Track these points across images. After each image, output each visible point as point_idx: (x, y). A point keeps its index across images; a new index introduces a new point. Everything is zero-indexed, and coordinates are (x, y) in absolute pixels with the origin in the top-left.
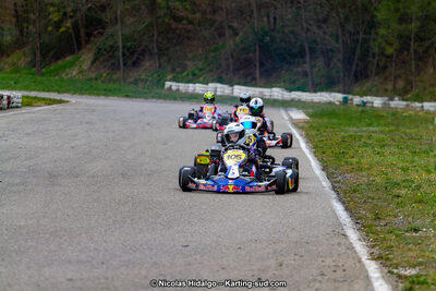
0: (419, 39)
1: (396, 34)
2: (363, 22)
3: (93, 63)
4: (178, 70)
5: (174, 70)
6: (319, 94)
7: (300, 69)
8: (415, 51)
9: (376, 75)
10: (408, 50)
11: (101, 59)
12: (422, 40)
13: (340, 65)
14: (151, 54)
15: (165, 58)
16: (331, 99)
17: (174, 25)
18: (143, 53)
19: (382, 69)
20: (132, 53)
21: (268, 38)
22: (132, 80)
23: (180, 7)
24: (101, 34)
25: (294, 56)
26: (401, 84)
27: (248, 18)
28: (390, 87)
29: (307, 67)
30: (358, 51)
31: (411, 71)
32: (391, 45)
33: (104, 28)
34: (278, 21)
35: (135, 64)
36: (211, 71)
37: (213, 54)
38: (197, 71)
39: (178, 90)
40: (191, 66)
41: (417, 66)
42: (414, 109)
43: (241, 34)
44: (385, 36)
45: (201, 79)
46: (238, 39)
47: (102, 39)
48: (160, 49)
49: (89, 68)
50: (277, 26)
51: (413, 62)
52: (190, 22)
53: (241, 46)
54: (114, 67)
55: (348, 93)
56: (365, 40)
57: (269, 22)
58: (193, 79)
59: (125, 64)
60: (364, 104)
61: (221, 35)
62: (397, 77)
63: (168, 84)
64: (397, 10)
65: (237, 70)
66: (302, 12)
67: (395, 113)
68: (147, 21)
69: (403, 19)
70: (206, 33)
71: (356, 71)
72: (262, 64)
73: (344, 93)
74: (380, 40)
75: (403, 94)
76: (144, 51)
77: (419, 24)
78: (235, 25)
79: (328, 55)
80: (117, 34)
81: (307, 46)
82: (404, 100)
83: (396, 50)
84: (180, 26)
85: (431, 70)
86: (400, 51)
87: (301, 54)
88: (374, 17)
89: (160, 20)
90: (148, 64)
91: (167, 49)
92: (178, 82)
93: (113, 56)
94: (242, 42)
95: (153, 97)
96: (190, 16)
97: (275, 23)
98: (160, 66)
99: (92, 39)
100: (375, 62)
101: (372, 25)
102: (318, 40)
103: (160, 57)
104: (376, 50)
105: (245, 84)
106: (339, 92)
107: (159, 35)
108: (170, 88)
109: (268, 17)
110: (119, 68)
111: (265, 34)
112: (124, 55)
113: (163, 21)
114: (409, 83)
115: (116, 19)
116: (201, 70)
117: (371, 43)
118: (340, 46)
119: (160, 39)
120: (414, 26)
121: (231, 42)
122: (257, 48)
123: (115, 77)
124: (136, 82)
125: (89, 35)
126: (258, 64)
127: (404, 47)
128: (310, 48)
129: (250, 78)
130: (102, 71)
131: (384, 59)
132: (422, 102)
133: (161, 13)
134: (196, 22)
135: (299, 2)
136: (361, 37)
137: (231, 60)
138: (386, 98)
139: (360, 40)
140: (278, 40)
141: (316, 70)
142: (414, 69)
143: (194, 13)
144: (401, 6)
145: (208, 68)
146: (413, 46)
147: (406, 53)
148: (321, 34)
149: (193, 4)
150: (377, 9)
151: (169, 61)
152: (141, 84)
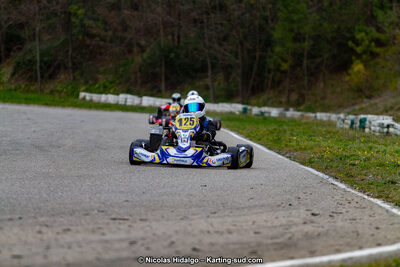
0: (312, 56)
1: (290, 51)
2: (261, 41)
3: (13, 75)
4: (91, 82)
5: (86, 82)
6: (220, 105)
7: (201, 83)
8: (307, 67)
9: (273, 88)
10: (301, 65)
11: (20, 72)
12: (314, 57)
13: (239, 79)
14: (66, 68)
15: (77, 73)
16: (232, 110)
17: (88, 42)
18: (58, 67)
19: (277, 84)
20: (49, 67)
21: (172, 55)
22: (48, 91)
23: (94, 25)
24: (20, 49)
25: (196, 71)
26: (294, 97)
27: (155, 36)
28: (284, 100)
29: (208, 81)
30: (255, 67)
31: (303, 86)
32: (285, 61)
33: (22, 44)
34: (182, 39)
35: (52, 77)
36: (120, 83)
37: (122, 69)
38: (107, 84)
39: (91, 100)
40: (102, 80)
41: (309, 81)
42: (308, 118)
43: (148, 50)
44: (281, 53)
45: (112, 91)
46: (145, 55)
47: (21, 54)
48: (74, 64)
49: (9, 80)
50: (182, 44)
51: (306, 78)
52: (105, 41)
53: (149, 61)
54: (32, 79)
55: (247, 104)
56: (261, 57)
57: (173, 39)
58: (105, 90)
59: (42, 77)
60: (262, 113)
61: (130, 52)
62: (291, 91)
63: (82, 95)
64: (292, 30)
65: (144, 83)
66: (206, 31)
67: (292, 120)
68: (62, 38)
69: (299, 38)
70: (117, 50)
71: (253, 86)
72: (167, 79)
73: (243, 103)
74: (275, 57)
75: (297, 106)
76: (59, 64)
77: (311, 43)
78: (143, 43)
79: (227, 70)
80: (36, 49)
81: (209, 61)
82: (298, 111)
83: (291, 67)
84: (94, 43)
85: (322, 85)
86: (293, 67)
87: (203, 69)
89: (74, 38)
90: (63, 77)
91: (81, 64)
92: (91, 92)
93: (31, 70)
94: (149, 58)
95: (69, 106)
96: (103, 33)
97: (179, 42)
98: (74, 79)
99: (12, 53)
100: (271, 76)
101: (268, 43)
102: (219, 56)
103: (73, 72)
104: (272, 66)
105: (152, 95)
106: (238, 103)
107: (73, 50)
108: (84, 98)
109: (173, 35)
110: (36, 80)
111: (171, 51)
112: (41, 68)
113: (77, 39)
115: (34, 35)
116: (111, 83)
117: (268, 60)
118: (239, 61)
119: (74, 55)
120: (307, 45)
121: (139, 58)
122: (163, 63)
123: (32, 88)
124: (52, 92)
125: (9, 50)
126: (163, 78)
127: (298, 64)
128: (212, 63)
129: (155, 91)
130: (20, 83)
131: (279, 74)
132: (314, 112)
133: (75, 31)
134: (108, 39)
135: (202, 22)
136: (258, 54)
137: (139, 75)
138: (281, 109)
139: (257, 57)
140: (182, 56)
141: (216, 84)
142: (306, 83)
143: (106, 31)
144: (295, 26)
145: (118, 81)
146: (305, 62)
147: (299, 69)
148: (222, 50)
149: (105, 23)
150: (273, 29)
151: (82, 75)
152: (57, 95)
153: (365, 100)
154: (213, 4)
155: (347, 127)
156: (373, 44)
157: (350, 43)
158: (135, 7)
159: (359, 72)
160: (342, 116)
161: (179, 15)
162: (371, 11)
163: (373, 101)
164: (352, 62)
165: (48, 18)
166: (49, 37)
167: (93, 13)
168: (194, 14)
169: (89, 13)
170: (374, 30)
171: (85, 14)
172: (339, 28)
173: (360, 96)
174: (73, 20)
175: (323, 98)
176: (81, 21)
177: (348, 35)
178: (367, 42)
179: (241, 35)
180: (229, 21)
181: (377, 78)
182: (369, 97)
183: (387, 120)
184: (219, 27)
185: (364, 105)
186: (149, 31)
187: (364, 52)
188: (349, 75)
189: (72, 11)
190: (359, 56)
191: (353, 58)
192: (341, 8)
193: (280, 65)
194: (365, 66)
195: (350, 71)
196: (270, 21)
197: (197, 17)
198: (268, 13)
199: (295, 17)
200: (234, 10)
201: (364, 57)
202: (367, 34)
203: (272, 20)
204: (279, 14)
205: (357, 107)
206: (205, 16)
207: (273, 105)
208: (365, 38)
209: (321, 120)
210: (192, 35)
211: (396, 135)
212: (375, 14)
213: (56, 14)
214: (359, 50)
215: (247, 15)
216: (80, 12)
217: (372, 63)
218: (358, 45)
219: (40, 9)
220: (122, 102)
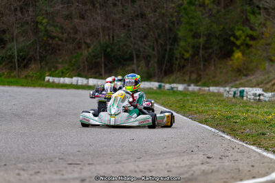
0: (205, 48)
1: (190, 45)
2: (170, 38)
4: (53, 70)
5: (50, 70)
6: (143, 83)
7: (129, 68)
8: (203, 56)
9: (179, 70)
10: (198, 55)
11: (4, 64)
12: (207, 49)
13: (156, 65)
14: (35, 60)
15: (43, 63)
16: (151, 86)
18: (30, 60)
19: (182, 68)
20: (24, 59)
21: (109, 50)
22: (24, 76)
23: (54, 30)
24: (3, 48)
25: (126, 60)
26: (194, 76)
27: (96, 36)
28: (187, 78)
29: (134, 67)
31: (200, 69)
32: (187, 52)
33: (5, 44)
34: (115, 38)
35: (26, 66)
36: (73, 70)
37: (74, 60)
38: (64, 71)
39: (53, 82)
40: (61, 67)
41: (204, 65)
42: (204, 90)
43: (92, 47)
44: (184, 46)
45: (68, 75)
46: (90, 50)
47: (4, 51)
48: (41, 57)
50: (115, 41)
51: (202, 63)
52: (62, 40)
53: (93, 54)
54: (12, 69)
55: (162, 82)
56: (171, 49)
57: (109, 39)
58: (63, 75)
59: (19, 67)
60: (172, 88)
61: (80, 48)
62: (191, 72)
63: (47, 78)
64: (191, 30)
65: (90, 69)
66: (132, 32)
67: (193, 92)
68: (32, 40)
69: (196, 35)
70: (70, 47)
71: (165, 69)
72: (105, 65)
73: (158, 82)
74: (180, 49)
75: (196, 82)
76: (31, 58)
77: (205, 38)
78: (88, 41)
79: (147, 58)
80: (14, 48)
81: (134, 53)
82: (197, 86)
83: (191, 55)
84: (54, 42)
85: (213, 68)
86: (193, 56)
87: (131, 59)
88: (176, 35)
89: (40, 39)
90: (33, 66)
91: (46, 57)
92: (53, 76)
93: (11, 62)
94: (93, 52)
95: (38, 86)
96: (60, 36)
97: (113, 39)
98: (41, 67)
100: (177, 63)
101: (175, 40)
102: (141, 50)
103: (41, 61)
104: (178, 56)
105: (95, 78)
106: (155, 81)
107: (40, 48)
108: (48, 81)
109: (109, 36)
110: (15, 69)
111: (108, 46)
112: (18, 60)
113: (43, 40)
114: (200, 76)
115: (13, 38)
116: (67, 70)
117: (175, 52)
118: (155, 53)
119: (41, 51)
120: (202, 40)
121: (86, 52)
122: (103, 55)
123: (12, 75)
124: (26, 77)
126: (103, 65)
127: (196, 53)
128: (137, 55)
129: (97, 75)
130: (4, 71)
131: (183, 61)
132: (208, 86)
133: (41, 34)
134: (64, 39)
135: (129, 26)
136: (168, 47)
137: (86, 63)
138: (186, 85)
139: (168, 49)
140: (116, 50)
141: (140, 68)
142: (202, 66)
143: (63, 34)
144: (194, 27)
145: (71, 69)
146: (201, 52)
147: (197, 57)
148: (144, 45)
149: (62, 28)
150: (178, 30)
151: (46, 65)
152: (29, 79)
153: (243, 77)
154: (136, 13)
155: (231, 96)
156: (248, 38)
157: (232, 39)
158: (82, 17)
159: (238, 58)
160: (227, 89)
161: (113, 21)
162: (246, 16)
163: (249, 78)
164: (233, 52)
165: (22, 26)
166: (23, 39)
167: (53, 22)
168: (123, 21)
169: (51, 22)
170: (248, 28)
171: (48, 23)
172: (224, 28)
173: (240, 75)
174: (40, 26)
175: (214, 77)
176: (45, 27)
177: (230, 33)
178: (243, 38)
179: (156, 34)
180: (147, 25)
181: (251, 62)
182: (246, 75)
183: (259, 91)
184: (141, 29)
185: (242, 81)
186: (92, 33)
187: (242, 44)
188: (232, 60)
189: (39, 21)
190: (238, 47)
191: (234, 48)
192: (225, 15)
193: (183, 54)
194: (243, 54)
195: (232, 58)
196: (176, 25)
197: (125, 23)
198: (174, 19)
199: (194, 21)
200: (151, 17)
201: (242, 47)
202: (243, 32)
203: (178, 24)
204: (182, 19)
205: (238, 82)
206: (131, 22)
207: (179, 83)
208: (242, 34)
209: (213, 92)
210: (122, 35)
211: (265, 101)
212: (248, 17)
213: (28, 23)
214: (238, 43)
215: (161, 21)
216: (44, 21)
217: (247, 51)
218: (237, 39)
219: (17, 20)
220: (74, 83)
